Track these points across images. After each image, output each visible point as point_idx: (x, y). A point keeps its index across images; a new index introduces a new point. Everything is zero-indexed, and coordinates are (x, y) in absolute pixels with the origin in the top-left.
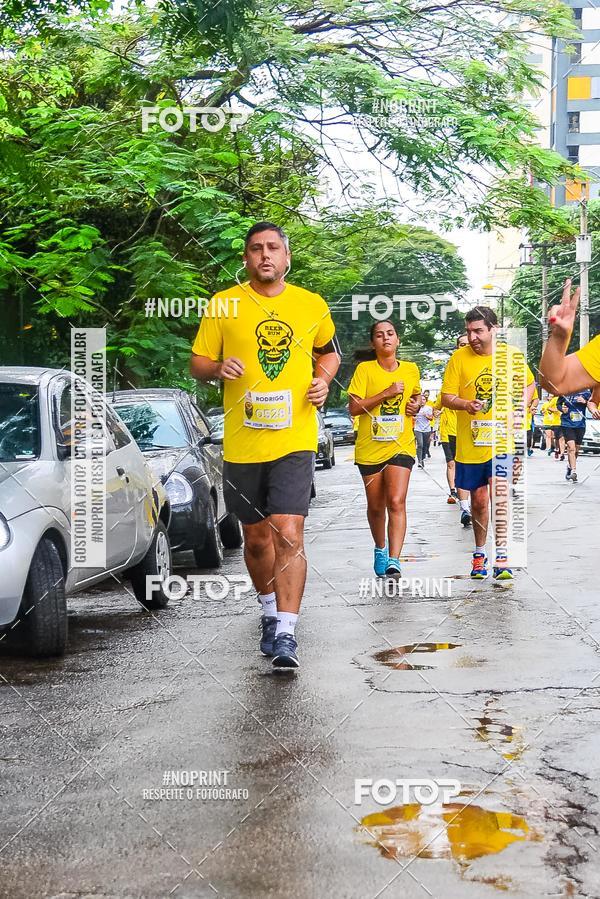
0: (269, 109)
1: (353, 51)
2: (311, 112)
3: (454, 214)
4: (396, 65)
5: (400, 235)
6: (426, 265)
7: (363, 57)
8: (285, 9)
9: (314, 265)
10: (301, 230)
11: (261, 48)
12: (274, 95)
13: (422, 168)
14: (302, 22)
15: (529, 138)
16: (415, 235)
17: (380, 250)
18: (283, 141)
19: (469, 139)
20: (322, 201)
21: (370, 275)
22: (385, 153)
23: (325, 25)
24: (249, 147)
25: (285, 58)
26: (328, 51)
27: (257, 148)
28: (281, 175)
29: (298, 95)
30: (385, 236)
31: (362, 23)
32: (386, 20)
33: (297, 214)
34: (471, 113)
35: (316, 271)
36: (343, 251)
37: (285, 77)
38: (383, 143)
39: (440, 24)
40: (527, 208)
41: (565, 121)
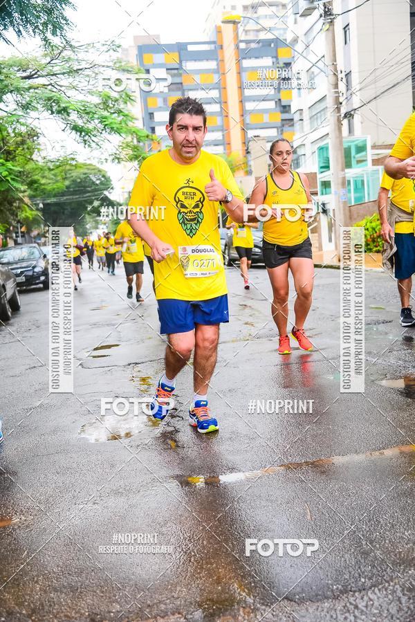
0: (14, 113)
1: (50, 87)
2: (33, 114)
3: (103, 157)
4: (70, 93)
5: (81, 167)
6: (94, 180)
7: (55, 90)
8: (16, 69)
9: (43, 181)
10: (35, 166)
11: (6, 86)
12: (16, 107)
13: (87, 138)
14: (25, 74)
15: (132, 124)
16: (88, 167)
17: (72, 174)
18: (22, 127)
19: (106, 125)
20: (43, 154)
21: (70, 185)
22: (70, 131)
23: (35, 76)
24: (6, 129)
25: (18, 90)
26: (38, 87)
27: (10, 130)
28: (23, 142)
29: (26, 107)
30: (74, 168)
31: (52, 75)
32: (63, 74)
33: (32, 159)
34: (106, 113)
35: (44, 184)
36: (55, 175)
37: (19, 99)
38: (68, 127)
39: (88, 76)
40: (135, 153)
41: (148, 117)
